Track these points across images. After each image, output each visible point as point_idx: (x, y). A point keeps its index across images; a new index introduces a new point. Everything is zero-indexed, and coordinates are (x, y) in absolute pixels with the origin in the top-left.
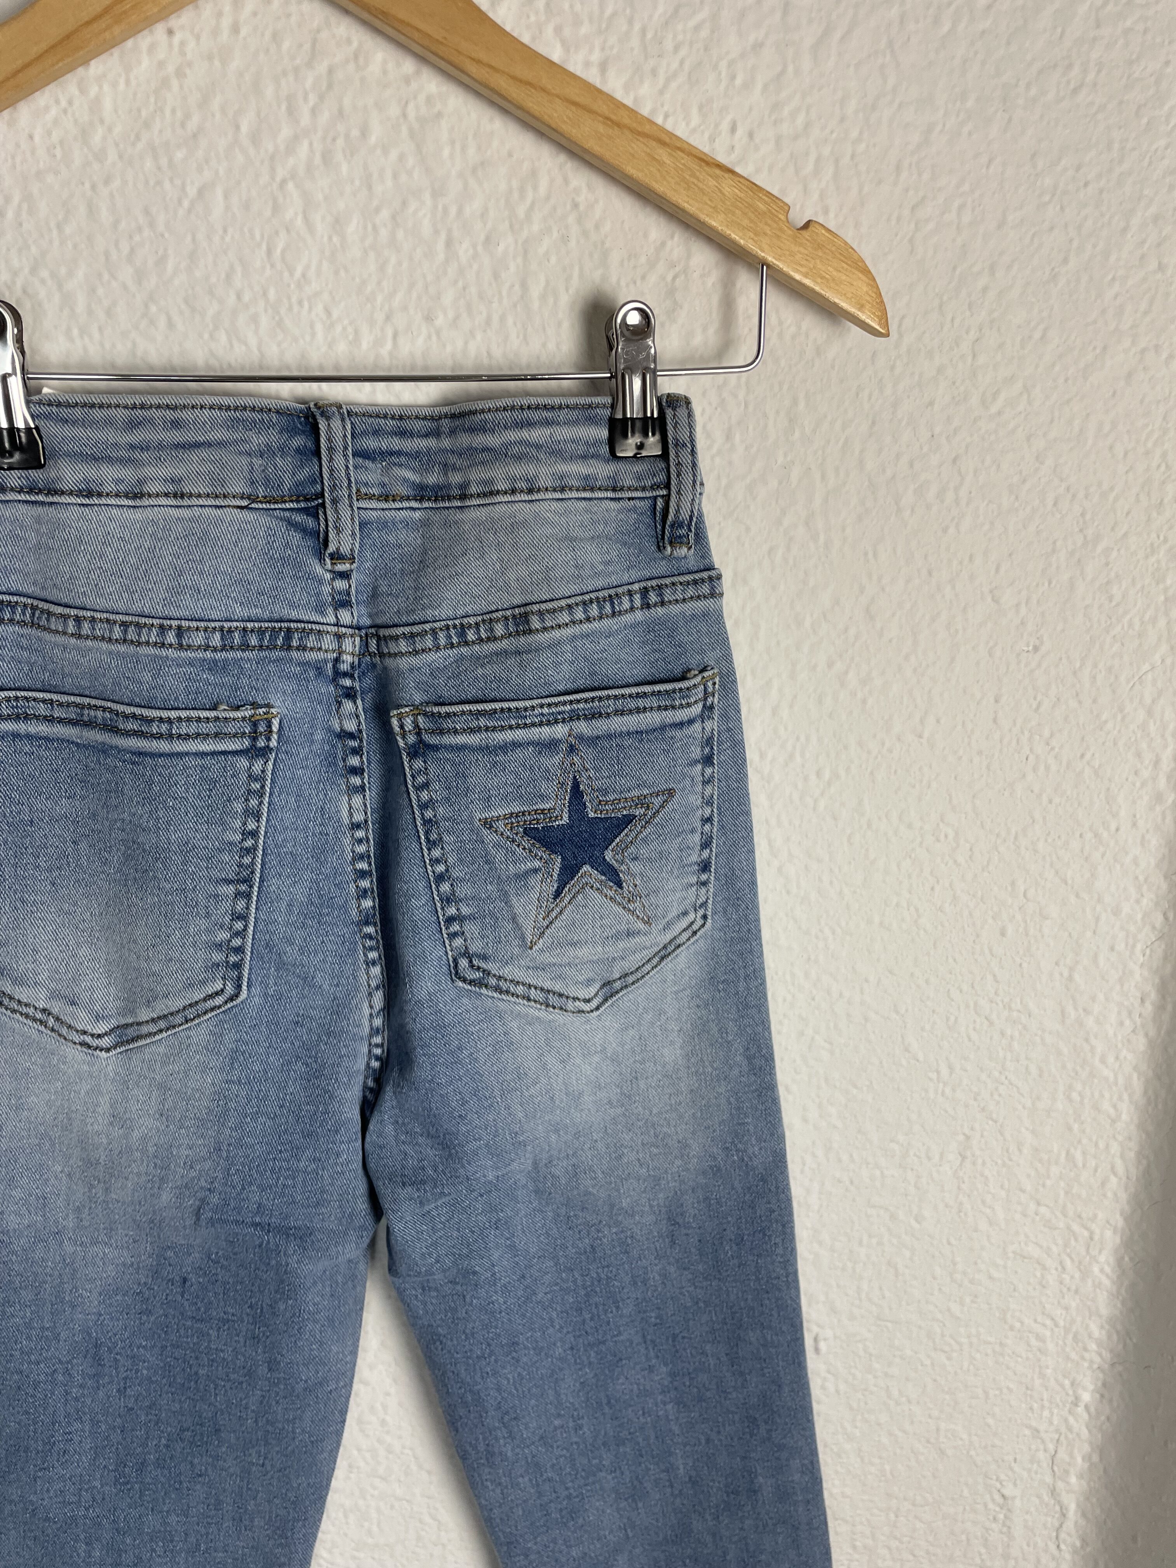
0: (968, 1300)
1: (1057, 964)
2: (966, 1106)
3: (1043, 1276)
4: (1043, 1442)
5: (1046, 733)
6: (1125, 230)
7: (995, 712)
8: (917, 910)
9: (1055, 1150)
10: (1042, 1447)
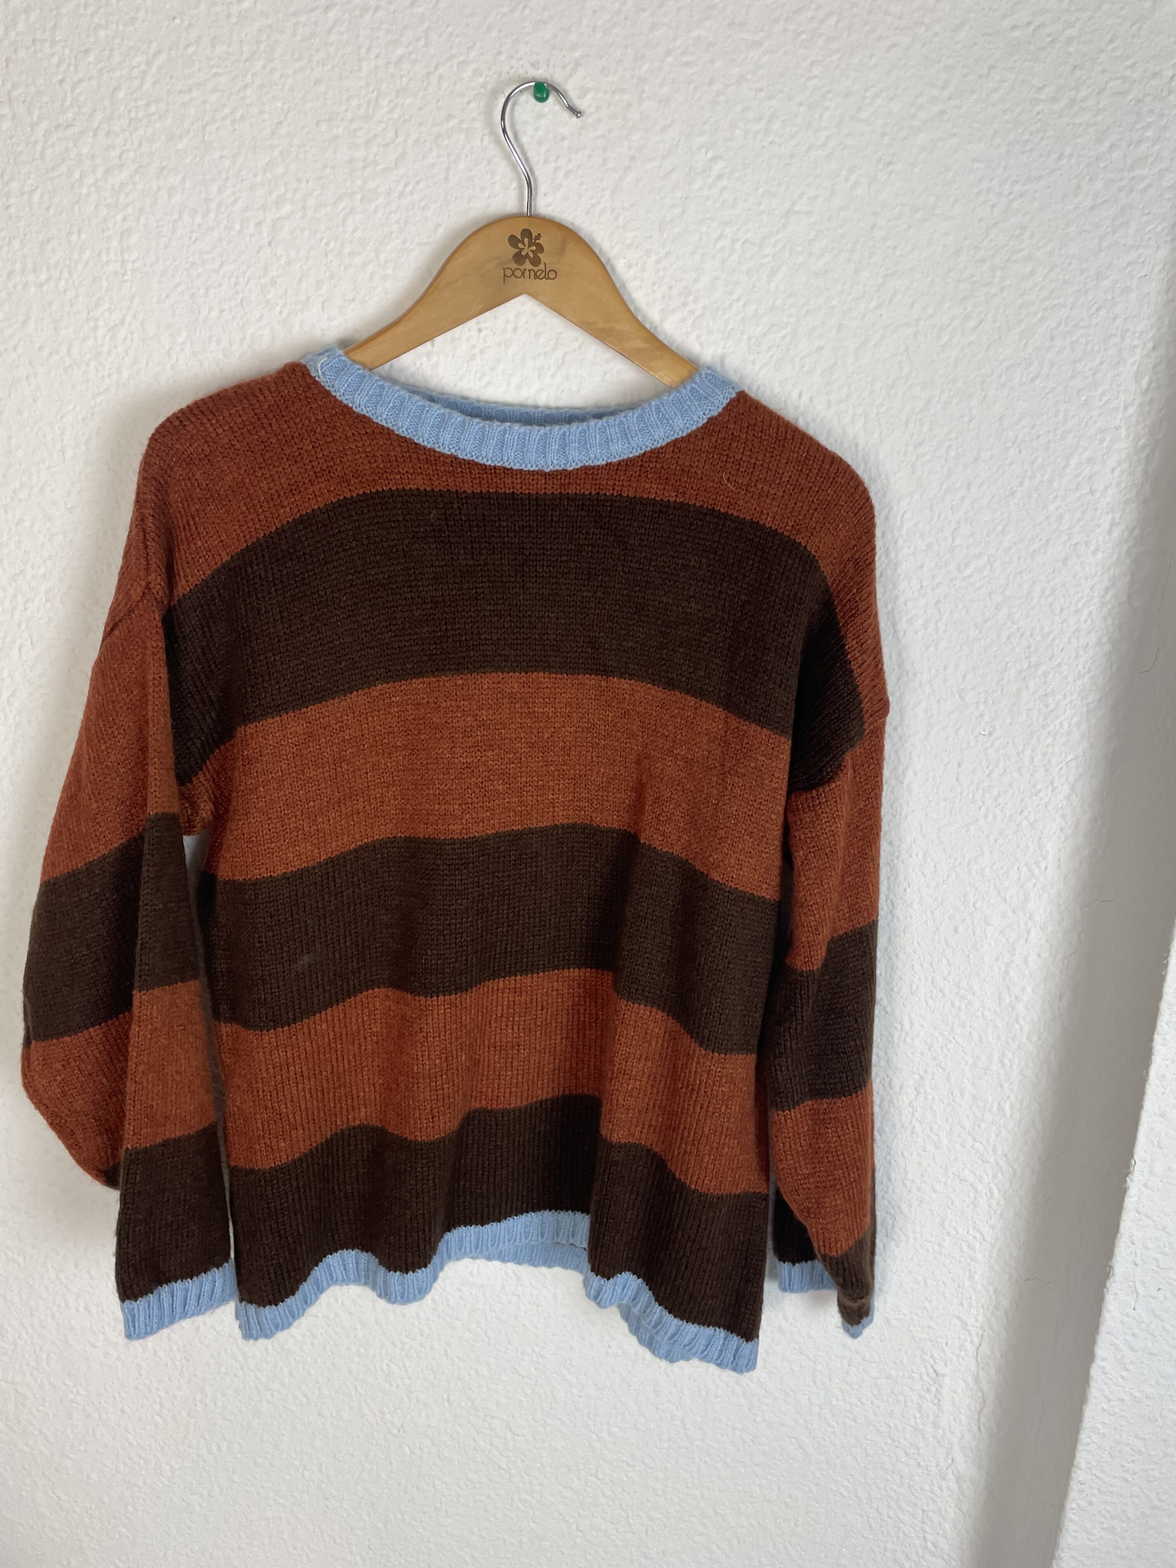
3: (975, 1198)
4: (970, 1335)
7: (958, 773)
10: (969, 1339)
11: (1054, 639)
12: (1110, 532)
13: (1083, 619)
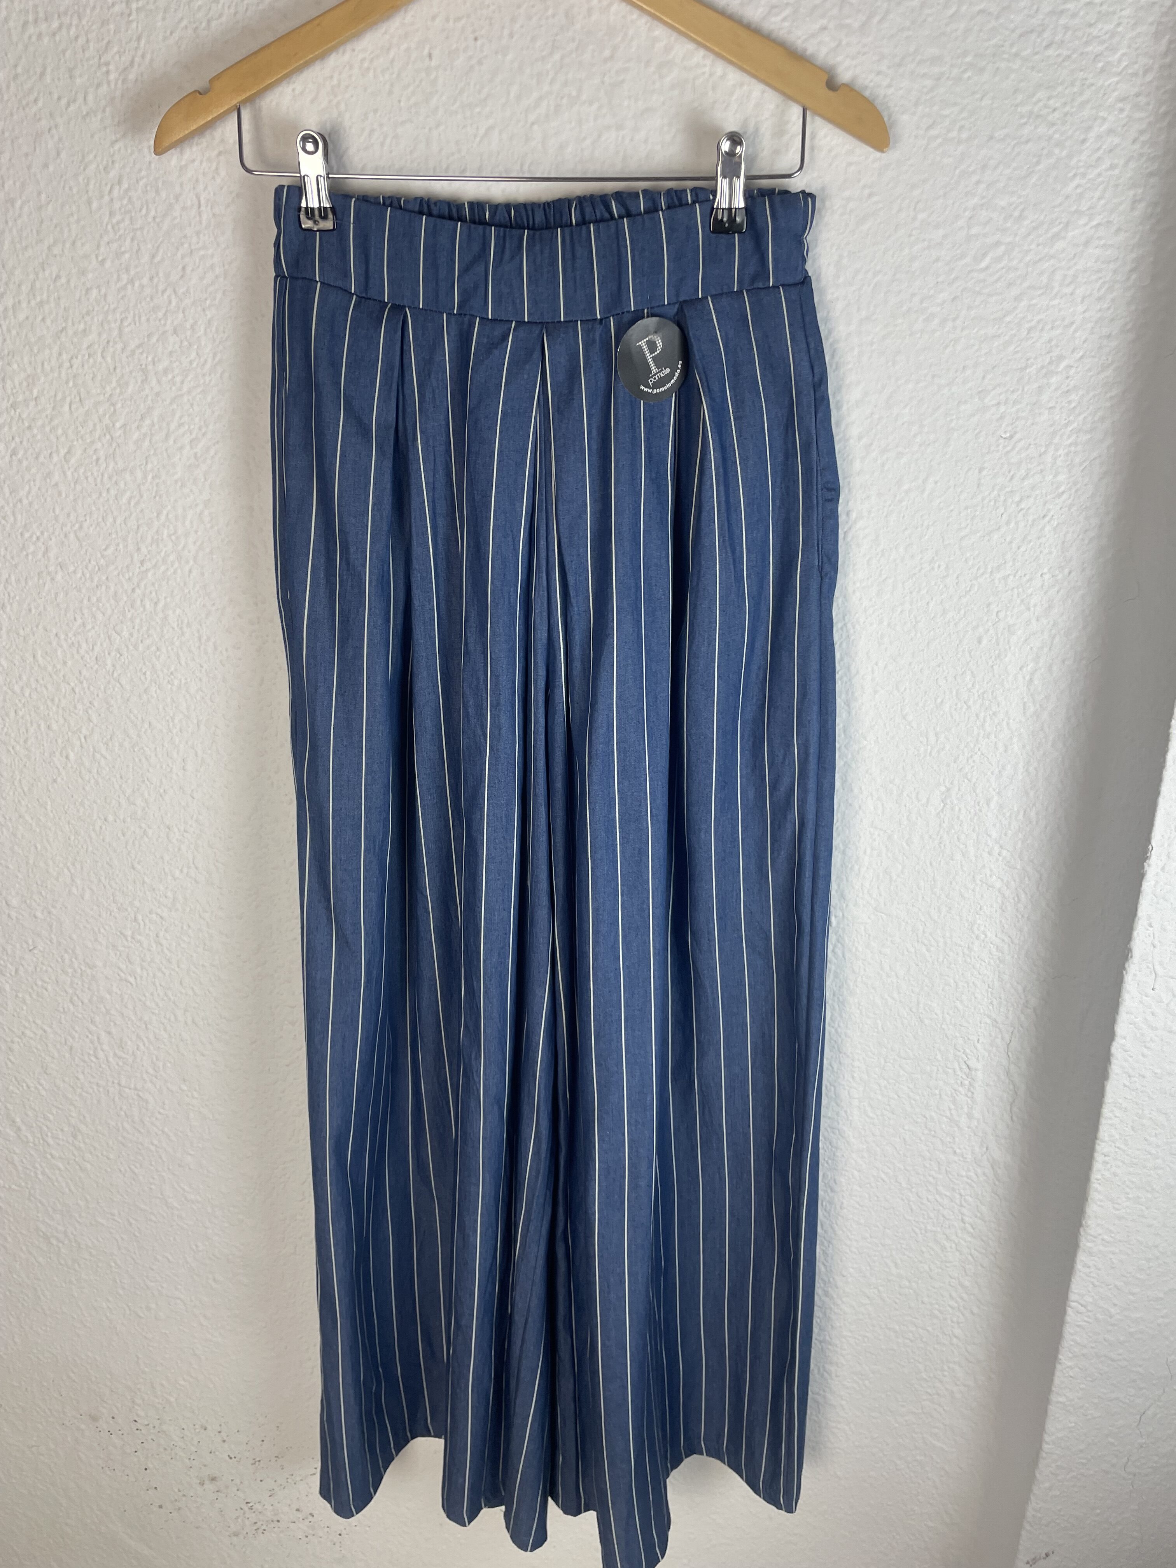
0: (944, 909)
1: (1021, 669)
2: (948, 765)
3: (1003, 903)
4: (1001, 1031)
5: (1017, 499)
6: (1084, 141)
7: (979, 480)
8: (916, 618)
9: (1016, 809)
10: (1000, 1036)
11: (1075, 331)
12: (1133, 209)
13: (1105, 306)
